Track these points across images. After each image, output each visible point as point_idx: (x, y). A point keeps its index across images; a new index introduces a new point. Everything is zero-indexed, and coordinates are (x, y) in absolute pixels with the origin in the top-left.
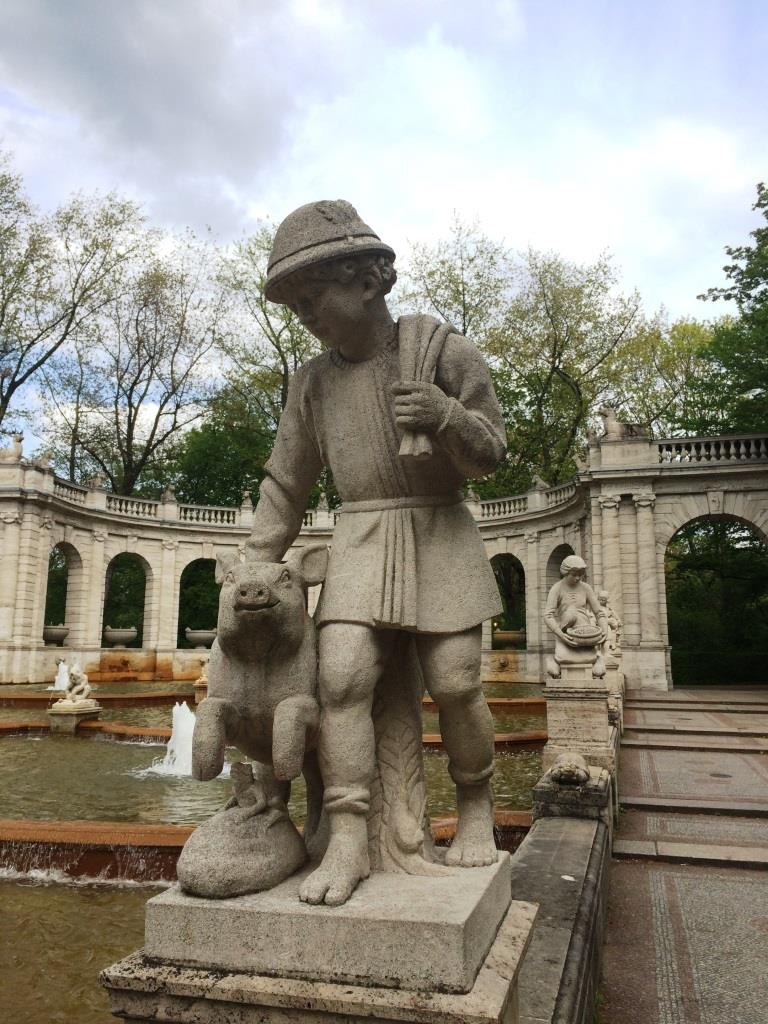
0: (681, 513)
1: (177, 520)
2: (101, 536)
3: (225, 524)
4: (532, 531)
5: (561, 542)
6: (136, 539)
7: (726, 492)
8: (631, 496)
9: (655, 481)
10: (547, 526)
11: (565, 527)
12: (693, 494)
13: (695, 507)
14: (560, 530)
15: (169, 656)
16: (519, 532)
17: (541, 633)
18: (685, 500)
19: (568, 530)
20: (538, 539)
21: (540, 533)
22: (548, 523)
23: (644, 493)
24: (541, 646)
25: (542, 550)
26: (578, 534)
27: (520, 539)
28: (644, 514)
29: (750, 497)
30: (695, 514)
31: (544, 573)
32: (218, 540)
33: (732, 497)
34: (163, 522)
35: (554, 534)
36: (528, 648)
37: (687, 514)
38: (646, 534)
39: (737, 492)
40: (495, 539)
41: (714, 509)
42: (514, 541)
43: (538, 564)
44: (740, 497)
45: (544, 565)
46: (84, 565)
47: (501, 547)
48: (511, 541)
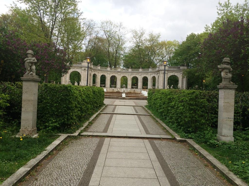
1: (100, 69)
3: (106, 70)
4: (150, 74)
5: (154, 76)
6: (95, 72)
9: (167, 71)
10: (152, 73)
12: (171, 72)
25: (151, 76)
26: (157, 75)
28: (166, 75)
31: (151, 79)
32: (105, 72)
34: (98, 69)
37: (171, 75)
39: (176, 73)
47: (145, 75)
48: (146, 75)
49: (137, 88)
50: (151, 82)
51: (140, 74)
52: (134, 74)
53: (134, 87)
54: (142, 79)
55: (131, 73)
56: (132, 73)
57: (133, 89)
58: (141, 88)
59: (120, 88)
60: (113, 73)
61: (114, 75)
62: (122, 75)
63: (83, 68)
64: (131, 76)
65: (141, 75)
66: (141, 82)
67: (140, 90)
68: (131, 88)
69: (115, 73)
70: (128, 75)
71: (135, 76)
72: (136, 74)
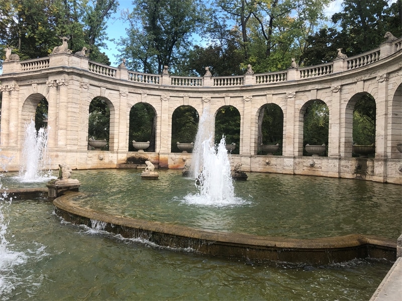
1: (170, 85)
2: (125, 93)
3: (196, 86)
4: (383, 73)
6: (146, 95)
15: (166, 156)
16: (373, 75)
17: (386, 148)
20: (387, 79)
21: (389, 74)
22: (395, 66)
24: (386, 156)
25: (390, 86)
27: (374, 81)
31: (390, 103)
32: (191, 95)
36: (376, 158)
40: (356, 83)
42: (369, 83)
43: (386, 97)
45: (391, 98)
46: (115, 109)
47: (358, 88)
48: (367, 83)
49: (324, 154)
50: (390, 116)
51: (337, 84)
52: (309, 87)
53: (310, 148)
54: (344, 106)
55: (297, 89)
56: (302, 89)
57: (308, 161)
58: (342, 154)
59: (253, 153)
60: (223, 95)
61: (229, 102)
62: (261, 101)
64: (297, 102)
65: (341, 90)
66: (344, 125)
67: (336, 162)
68: (297, 154)
69: (231, 95)
70: (286, 98)
71: (314, 98)
72: (318, 86)
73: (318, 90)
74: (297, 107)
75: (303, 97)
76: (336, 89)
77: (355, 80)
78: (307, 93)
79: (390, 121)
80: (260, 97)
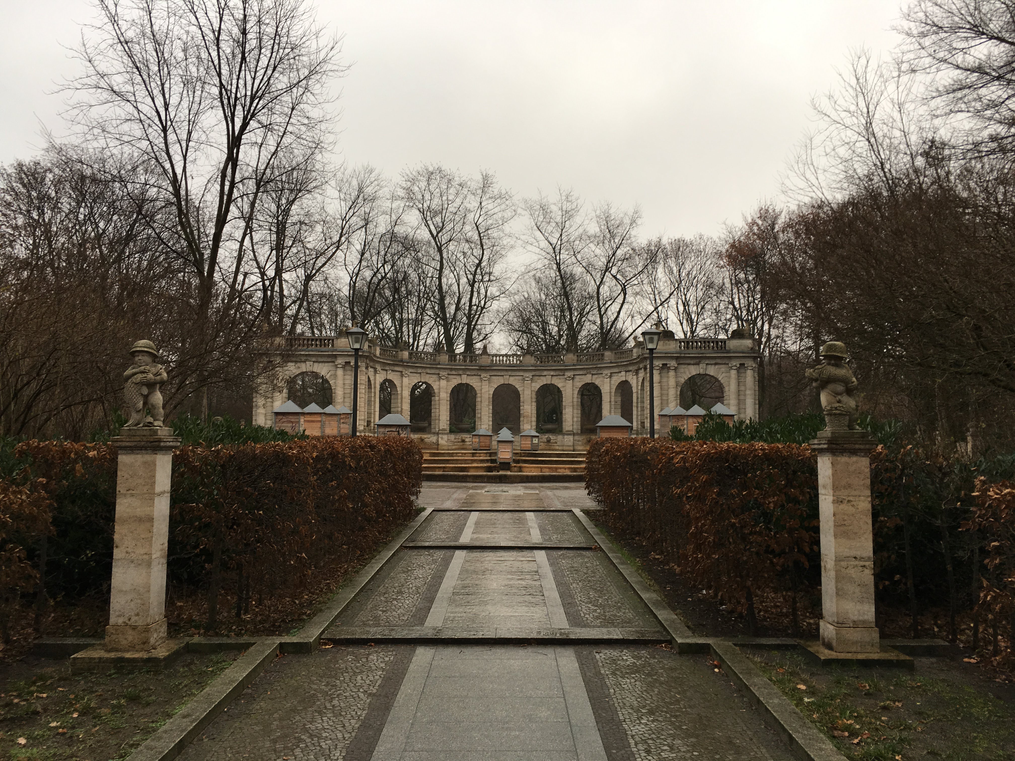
0: (687, 373)
1: (408, 359)
3: (430, 362)
4: (608, 372)
5: (623, 379)
6: (391, 372)
7: (707, 364)
8: (666, 364)
9: (677, 358)
10: (616, 370)
11: (626, 372)
12: (693, 364)
13: (693, 370)
14: (623, 373)
16: (599, 372)
18: (689, 366)
19: (628, 373)
20: (610, 377)
21: (611, 373)
23: (673, 363)
25: (613, 382)
26: (635, 377)
27: (600, 376)
28: (672, 373)
29: (717, 367)
30: (694, 373)
31: (613, 394)
32: (428, 371)
33: (710, 366)
35: (620, 375)
37: (690, 373)
38: (672, 382)
39: (711, 364)
40: (585, 375)
41: (702, 371)
42: (596, 376)
43: (610, 389)
44: (713, 366)
45: (613, 390)
47: (588, 379)
49: (559, 430)
50: (613, 403)
51: (570, 374)
52: (545, 373)
53: (545, 426)
54: (576, 392)
55: (534, 373)
56: (537, 373)
57: (545, 437)
58: (576, 431)
60: (461, 372)
61: (465, 379)
62: (498, 382)
63: (340, 361)
64: (533, 384)
65: (573, 379)
66: (575, 407)
67: (571, 437)
69: (469, 373)
70: (524, 380)
71: (549, 382)
72: (552, 373)
73: (552, 376)
74: (533, 389)
75: (539, 381)
76: (569, 377)
77: (585, 372)
78: (542, 378)
79: (613, 407)
80: (497, 377)
